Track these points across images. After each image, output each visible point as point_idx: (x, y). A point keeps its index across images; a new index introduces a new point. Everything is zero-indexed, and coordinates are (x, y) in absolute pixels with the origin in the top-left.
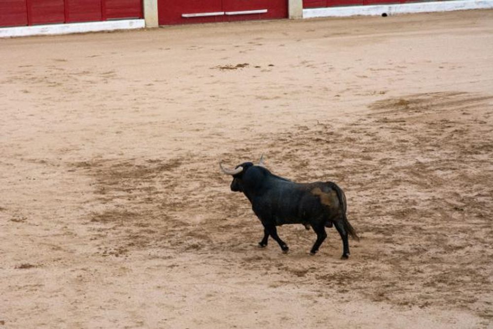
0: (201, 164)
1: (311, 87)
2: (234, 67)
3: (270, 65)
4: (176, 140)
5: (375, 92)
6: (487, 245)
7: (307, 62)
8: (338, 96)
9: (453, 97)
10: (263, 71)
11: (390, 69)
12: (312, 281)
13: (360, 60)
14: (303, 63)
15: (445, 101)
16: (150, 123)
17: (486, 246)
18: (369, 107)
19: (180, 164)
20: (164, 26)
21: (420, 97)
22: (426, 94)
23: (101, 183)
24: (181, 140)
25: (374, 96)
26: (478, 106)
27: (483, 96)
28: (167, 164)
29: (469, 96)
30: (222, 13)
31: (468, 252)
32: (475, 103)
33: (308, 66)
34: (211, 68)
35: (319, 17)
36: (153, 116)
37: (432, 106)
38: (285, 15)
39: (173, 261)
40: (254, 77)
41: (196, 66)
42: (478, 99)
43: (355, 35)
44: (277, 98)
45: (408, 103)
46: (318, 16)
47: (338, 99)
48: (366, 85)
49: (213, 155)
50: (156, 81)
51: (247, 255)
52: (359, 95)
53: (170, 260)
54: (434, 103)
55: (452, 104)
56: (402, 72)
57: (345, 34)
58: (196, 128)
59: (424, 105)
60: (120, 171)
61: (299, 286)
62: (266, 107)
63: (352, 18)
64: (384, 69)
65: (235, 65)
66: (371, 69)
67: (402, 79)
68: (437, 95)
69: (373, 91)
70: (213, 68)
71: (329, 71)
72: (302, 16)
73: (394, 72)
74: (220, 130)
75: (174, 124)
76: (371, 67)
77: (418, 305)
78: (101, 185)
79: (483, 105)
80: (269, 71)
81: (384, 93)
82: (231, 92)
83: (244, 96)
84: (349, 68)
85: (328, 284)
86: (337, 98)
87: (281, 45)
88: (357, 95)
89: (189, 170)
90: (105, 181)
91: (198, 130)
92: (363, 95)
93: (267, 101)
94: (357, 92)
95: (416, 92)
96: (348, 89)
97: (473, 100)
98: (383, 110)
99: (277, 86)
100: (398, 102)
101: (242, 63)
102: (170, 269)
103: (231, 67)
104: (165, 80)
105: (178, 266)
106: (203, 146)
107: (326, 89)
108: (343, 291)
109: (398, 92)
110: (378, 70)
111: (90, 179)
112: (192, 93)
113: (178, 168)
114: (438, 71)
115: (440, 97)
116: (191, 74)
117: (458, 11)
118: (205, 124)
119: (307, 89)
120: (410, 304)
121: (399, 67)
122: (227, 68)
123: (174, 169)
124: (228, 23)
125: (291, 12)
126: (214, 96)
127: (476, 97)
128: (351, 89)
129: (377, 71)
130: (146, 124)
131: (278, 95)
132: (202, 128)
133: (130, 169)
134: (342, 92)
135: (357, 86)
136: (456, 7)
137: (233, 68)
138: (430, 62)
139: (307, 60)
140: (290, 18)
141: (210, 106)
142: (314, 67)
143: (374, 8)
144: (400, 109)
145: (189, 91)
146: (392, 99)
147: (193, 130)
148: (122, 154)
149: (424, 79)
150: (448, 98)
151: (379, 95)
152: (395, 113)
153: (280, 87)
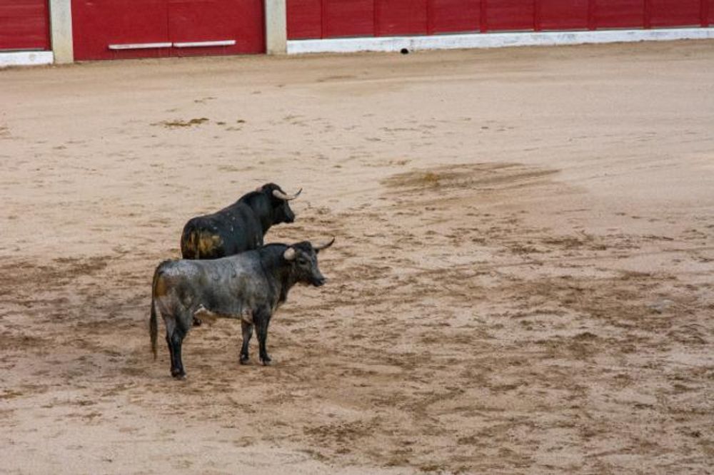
1: (298, 153)
2: (186, 123)
3: (240, 121)
4: (99, 229)
5: (391, 162)
6: (548, 383)
7: (293, 117)
8: (338, 167)
9: (501, 170)
10: (228, 130)
11: (412, 129)
12: (298, 437)
13: (370, 115)
14: (288, 118)
15: (491, 176)
16: (61, 204)
17: (548, 385)
18: (383, 183)
19: (105, 264)
20: (81, 62)
21: (455, 170)
22: (464, 165)
24: (107, 230)
25: (390, 167)
26: (537, 184)
27: (543, 170)
28: (86, 265)
29: (525, 169)
30: (169, 45)
31: (521, 393)
32: (532, 180)
33: (295, 123)
34: (151, 125)
35: (311, 53)
36: (66, 193)
37: (473, 182)
38: (261, 48)
39: (94, 408)
40: (216, 137)
41: (131, 121)
42: (537, 174)
43: (363, 79)
44: (249, 168)
45: (439, 178)
46: (309, 51)
47: (338, 172)
48: (378, 152)
49: (155, 251)
50: (71, 142)
51: (202, 399)
52: (369, 165)
54: (474, 179)
55: (500, 180)
56: (429, 133)
57: (348, 77)
58: (129, 213)
59: (461, 181)
60: (13, 275)
61: (278, 442)
62: (233, 182)
63: (359, 54)
64: (404, 129)
65: (187, 120)
66: (386, 129)
67: (430, 144)
68: (479, 168)
69: (389, 161)
70: (154, 125)
71: (326, 131)
72: (286, 51)
73: (419, 134)
74: (165, 215)
75: (97, 205)
76: (385, 125)
77: (449, 470)
79: (543, 183)
80: (238, 129)
81: (403, 163)
82: (182, 160)
83: (201, 166)
84: (353, 127)
85: (322, 441)
86: (337, 169)
87: (255, 93)
88: (365, 165)
91: (132, 215)
92: (374, 166)
93: (234, 172)
94: (364, 161)
95: (451, 162)
96: (353, 158)
97: (530, 175)
98: (402, 189)
99: (250, 152)
100: (424, 176)
101: (198, 118)
102: (88, 420)
103: (183, 123)
104: (84, 142)
105: (100, 415)
106: (140, 238)
107: (321, 157)
108: (344, 451)
109: (424, 161)
110: (396, 130)
112: (123, 161)
113: (102, 271)
114: (481, 132)
115: (483, 170)
116: (122, 132)
117: (507, 47)
118: (143, 206)
119: (293, 157)
120: (439, 470)
121: (425, 126)
122: (176, 124)
123: (97, 272)
124: (177, 58)
125: (270, 45)
126: (156, 166)
127: (534, 171)
128: (358, 157)
129: (394, 132)
130: (55, 205)
131: (250, 165)
132: (139, 212)
133: (30, 272)
134: (345, 161)
135: (365, 153)
136: (505, 42)
137: (186, 125)
138: (469, 119)
139: (293, 114)
140: (269, 53)
141: (151, 181)
142: (304, 125)
143: (389, 41)
144: (427, 186)
145: (120, 158)
146: (416, 172)
147: (124, 215)
148: (18, 250)
149: (461, 143)
150: (495, 172)
151: (397, 166)
152: (420, 192)
153: (255, 153)
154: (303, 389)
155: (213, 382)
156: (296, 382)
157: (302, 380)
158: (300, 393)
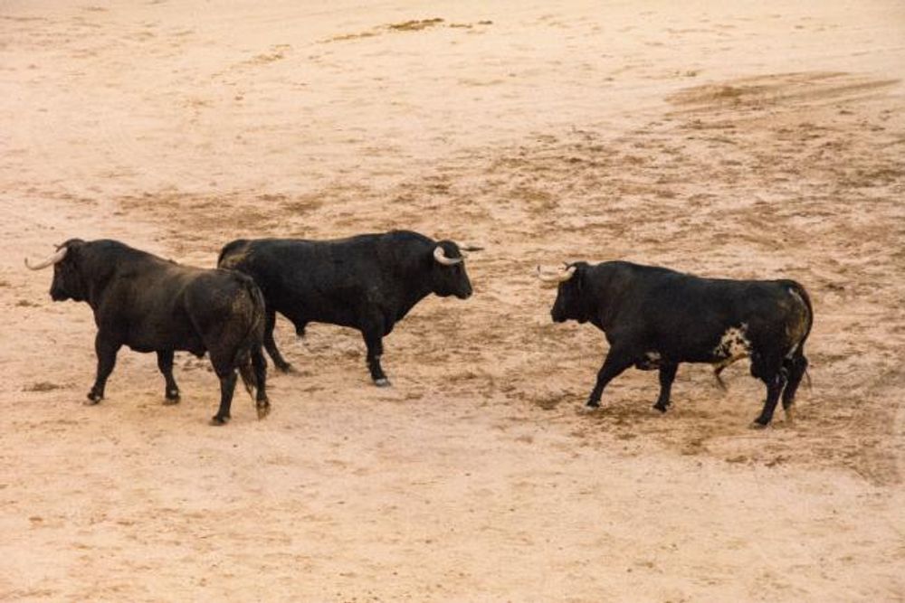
0: (360, 203)
1: (558, 63)
2: (419, 24)
3: (483, 23)
4: (312, 159)
5: (678, 73)
6: (888, 352)
8: (610, 79)
9: (822, 81)
10: (469, 33)
11: (704, 31)
12: (569, 419)
13: (650, 13)
14: (544, 18)
15: (808, 89)
16: (263, 127)
17: (886, 355)
18: (667, 100)
19: (321, 204)
21: (761, 83)
22: (772, 76)
23: (176, 237)
24: (321, 160)
25: (677, 80)
26: (869, 98)
27: (876, 80)
28: (297, 204)
29: (852, 80)
31: (853, 365)
32: (863, 93)
33: (553, 24)
36: (270, 114)
37: (784, 98)
39: (314, 381)
40: (454, 43)
42: (867, 86)
44: (497, 82)
45: (740, 92)
47: (610, 86)
48: (661, 60)
49: (380, 187)
51: (448, 370)
52: (649, 77)
53: (308, 378)
54: (786, 94)
55: (820, 94)
56: (728, 35)
58: (349, 138)
59: (769, 96)
60: (210, 215)
61: (546, 427)
62: (477, 99)
64: (694, 31)
65: (420, 21)
66: (670, 30)
67: (728, 49)
68: (792, 78)
69: (675, 71)
70: (377, 27)
71: (593, 34)
73: (713, 36)
74: (393, 142)
75: (307, 129)
76: (669, 26)
77: (763, 460)
78: (177, 240)
79: (877, 97)
80: (483, 33)
81: (693, 74)
82: (412, 72)
83: (436, 79)
84: (629, 29)
85: (599, 423)
86: (608, 83)
88: (644, 77)
89: (337, 214)
90: (183, 233)
91: (352, 141)
92: (656, 78)
93: (475, 88)
94: (643, 72)
95: (755, 72)
96: (628, 68)
97: (858, 87)
98: (693, 106)
99: (497, 61)
100: (721, 90)
101: (431, 18)
102: (307, 394)
105: (322, 389)
106: (363, 170)
107: (588, 67)
108: (627, 437)
109: (719, 72)
110: (684, 31)
111: (156, 229)
112: (338, 73)
113: (317, 211)
114: (793, 33)
115: (798, 81)
118: (365, 130)
119: (551, 67)
120: (749, 460)
121: (720, 26)
122: (405, 26)
123: (311, 212)
126: (380, 79)
127: (865, 82)
128: (635, 67)
129: (681, 34)
130: (255, 129)
131: (498, 77)
132: (361, 138)
133: (229, 213)
134: (618, 72)
135: (644, 61)
137: (418, 27)
138: (778, 16)
139: (550, 13)
141: (374, 98)
142: (564, 27)
144: (724, 103)
145: (334, 69)
146: (710, 86)
147: (343, 142)
148: (214, 184)
149: (768, 48)
150: (813, 84)
151: (686, 78)
152: (715, 112)
153: (503, 63)
154: (574, 359)
155: (460, 350)
156: (564, 351)
157: (571, 349)
158: (569, 364)
